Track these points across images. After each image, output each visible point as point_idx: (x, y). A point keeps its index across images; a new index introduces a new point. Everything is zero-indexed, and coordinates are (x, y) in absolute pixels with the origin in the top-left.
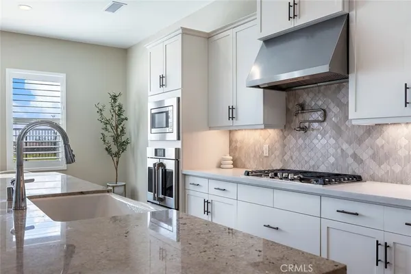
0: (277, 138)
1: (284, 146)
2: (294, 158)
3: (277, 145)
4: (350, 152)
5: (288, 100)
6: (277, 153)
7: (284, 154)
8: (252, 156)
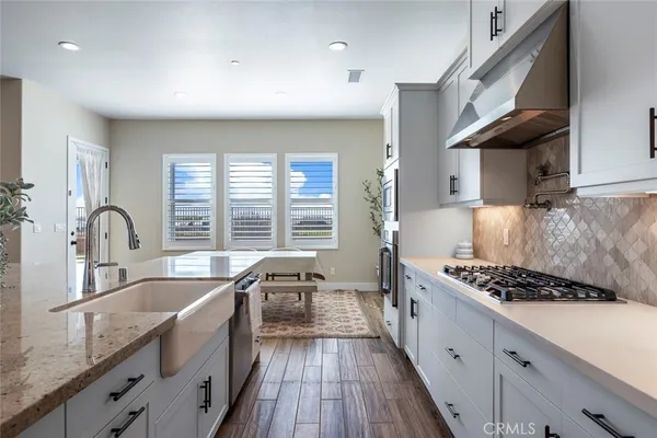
0: (517, 219)
1: (525, 231)
2: (536, 249)
3: (519, 229)
4: (609, 246)
5: (529, 161)
6: (518, 241)
7: (525, 242)
8: (493, 244)
